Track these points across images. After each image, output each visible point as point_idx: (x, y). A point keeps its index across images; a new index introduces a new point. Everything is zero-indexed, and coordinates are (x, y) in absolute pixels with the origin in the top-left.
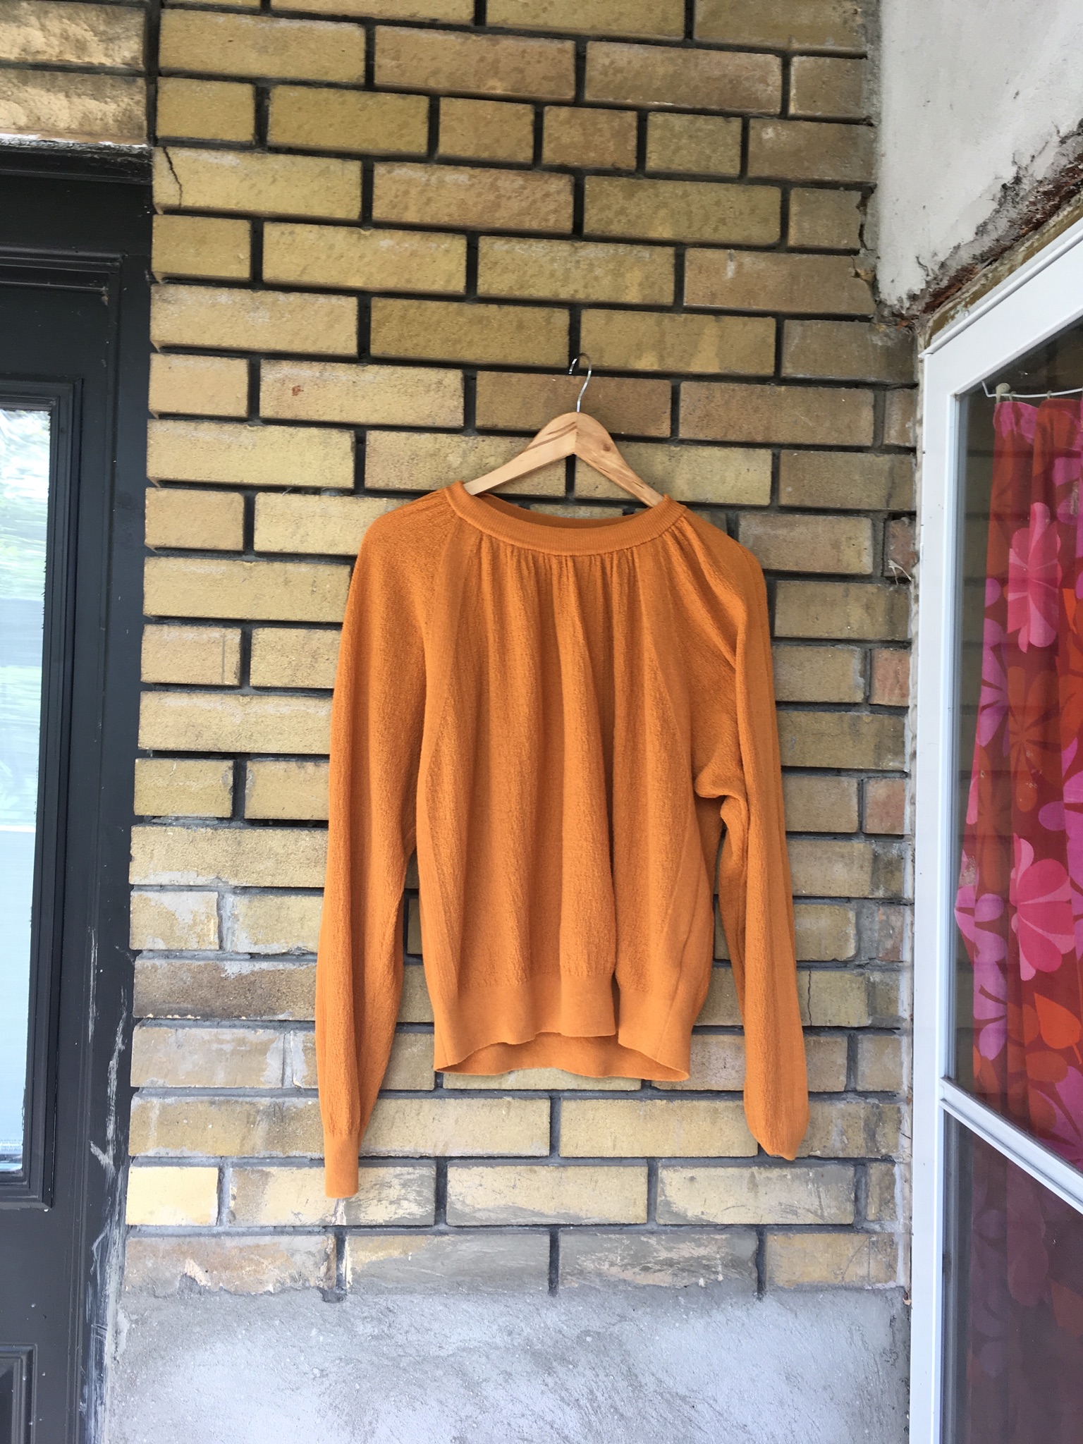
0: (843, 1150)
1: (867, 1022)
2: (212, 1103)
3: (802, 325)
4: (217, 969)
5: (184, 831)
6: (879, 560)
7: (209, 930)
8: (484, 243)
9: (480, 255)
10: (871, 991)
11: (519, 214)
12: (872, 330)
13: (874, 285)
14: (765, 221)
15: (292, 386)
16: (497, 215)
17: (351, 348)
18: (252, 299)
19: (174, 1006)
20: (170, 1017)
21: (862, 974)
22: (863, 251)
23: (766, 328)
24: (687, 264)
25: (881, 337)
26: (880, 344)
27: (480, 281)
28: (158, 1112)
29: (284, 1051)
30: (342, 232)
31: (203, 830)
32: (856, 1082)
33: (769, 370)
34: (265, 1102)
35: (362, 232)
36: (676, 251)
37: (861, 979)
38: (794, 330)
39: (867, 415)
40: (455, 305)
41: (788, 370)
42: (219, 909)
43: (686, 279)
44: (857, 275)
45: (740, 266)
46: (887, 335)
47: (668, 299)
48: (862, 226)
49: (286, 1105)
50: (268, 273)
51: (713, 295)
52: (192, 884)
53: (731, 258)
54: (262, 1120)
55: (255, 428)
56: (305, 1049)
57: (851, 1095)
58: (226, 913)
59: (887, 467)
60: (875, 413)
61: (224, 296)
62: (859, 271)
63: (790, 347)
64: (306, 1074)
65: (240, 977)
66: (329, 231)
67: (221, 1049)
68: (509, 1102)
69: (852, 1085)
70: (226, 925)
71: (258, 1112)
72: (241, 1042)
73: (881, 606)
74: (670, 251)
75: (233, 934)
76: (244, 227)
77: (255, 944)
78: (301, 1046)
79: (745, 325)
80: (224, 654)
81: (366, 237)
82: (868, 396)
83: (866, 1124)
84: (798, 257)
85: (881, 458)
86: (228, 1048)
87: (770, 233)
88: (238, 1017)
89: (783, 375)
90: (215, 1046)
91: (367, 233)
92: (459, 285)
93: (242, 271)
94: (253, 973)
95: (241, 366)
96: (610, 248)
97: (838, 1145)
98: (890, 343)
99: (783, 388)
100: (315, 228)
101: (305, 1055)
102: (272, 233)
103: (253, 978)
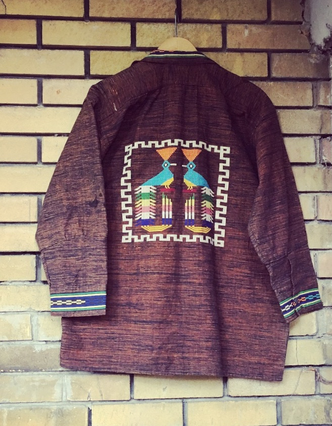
0: (315, 421)
1: (323, 363)
2: (31, 409)
3: (279, 55)
4: (31, 348)
5: (15, 287)
6: (318, 156)
7: (27, 331)
8: (139, 26)
9: (137, 31)
10: (324, 349)
11: (153, 13)
12: (310, 56)
13: (309, 36)
14: (261, 11)
15: (56, 90)
16: (143, 13)
17: (82, 73)
18: (38, 53)
19: (13, 366)
20: (11, 371)
21: (320, 341)
22: (304, 23)
23: (264, 57)
24: (227, 31)
25: (314, 59)
26: (313, 62)
27: (137, 42)
28: (7, 414)
29: (62, 385)
30: (76, 23)
31: (23, 287)
32: (320, 390)
33: (266, 75)
34: (54, 407)
35: (85, 23)
36: (222, 26)
37: (319, 343)
38: (276, 58)
39: (309, 93)
40: (127, 52)
41: (274, 75)
42: (31, 322)
43: (227, 38)
44: (302, 33)
45: (251, 31)
46: (316, 58)
47: (220, 46)
48: (303, 12)
49: (64, 409)
50: (44, 42)
51: (239, 44)
52: (19, 311)
53: (246, 28)
54: (53, 416)
55: (41, 109)
56: (72, 383)
57: (318, 396)
58: (34, 323)
59: (319, 115)
60: (313, 92)
61: (25, 52)
62: (302, 31)
63: (275, 64)
64: (72, 394)
65: (42, 352)
66: (70, 23)
67: (34, 385)
68: (164, 404)
69: (318, 392)
70: (35, 329)
71: (51, 413)
72: (43, 381)
73: (320, 176)
74: (220, 26)
75: (38, 333)
76: (34, 22)
77: (48, 336)
78: (70, 382)
79: (254, 56)
80: (30, 208)
81: (87, 25)
82: (310, 85)
83: (325, 409)
84: (275, 26)
85: (317, 112)
86: (37, 384)
87: (263, 16)
88: (41, 370)
89: (271, 77)
90: (31, 384)
91: (87, 23)
92: (128, 43)
93: (34, 42)
94: (47, 350)
95: (34, 82)
96: (194, 26)
97: (313, 419)
98: (318, 62)
99: (272, 83)
100: (64, 22)
101: (72, 386)
102: (45, 24)
103: (47, 352)
